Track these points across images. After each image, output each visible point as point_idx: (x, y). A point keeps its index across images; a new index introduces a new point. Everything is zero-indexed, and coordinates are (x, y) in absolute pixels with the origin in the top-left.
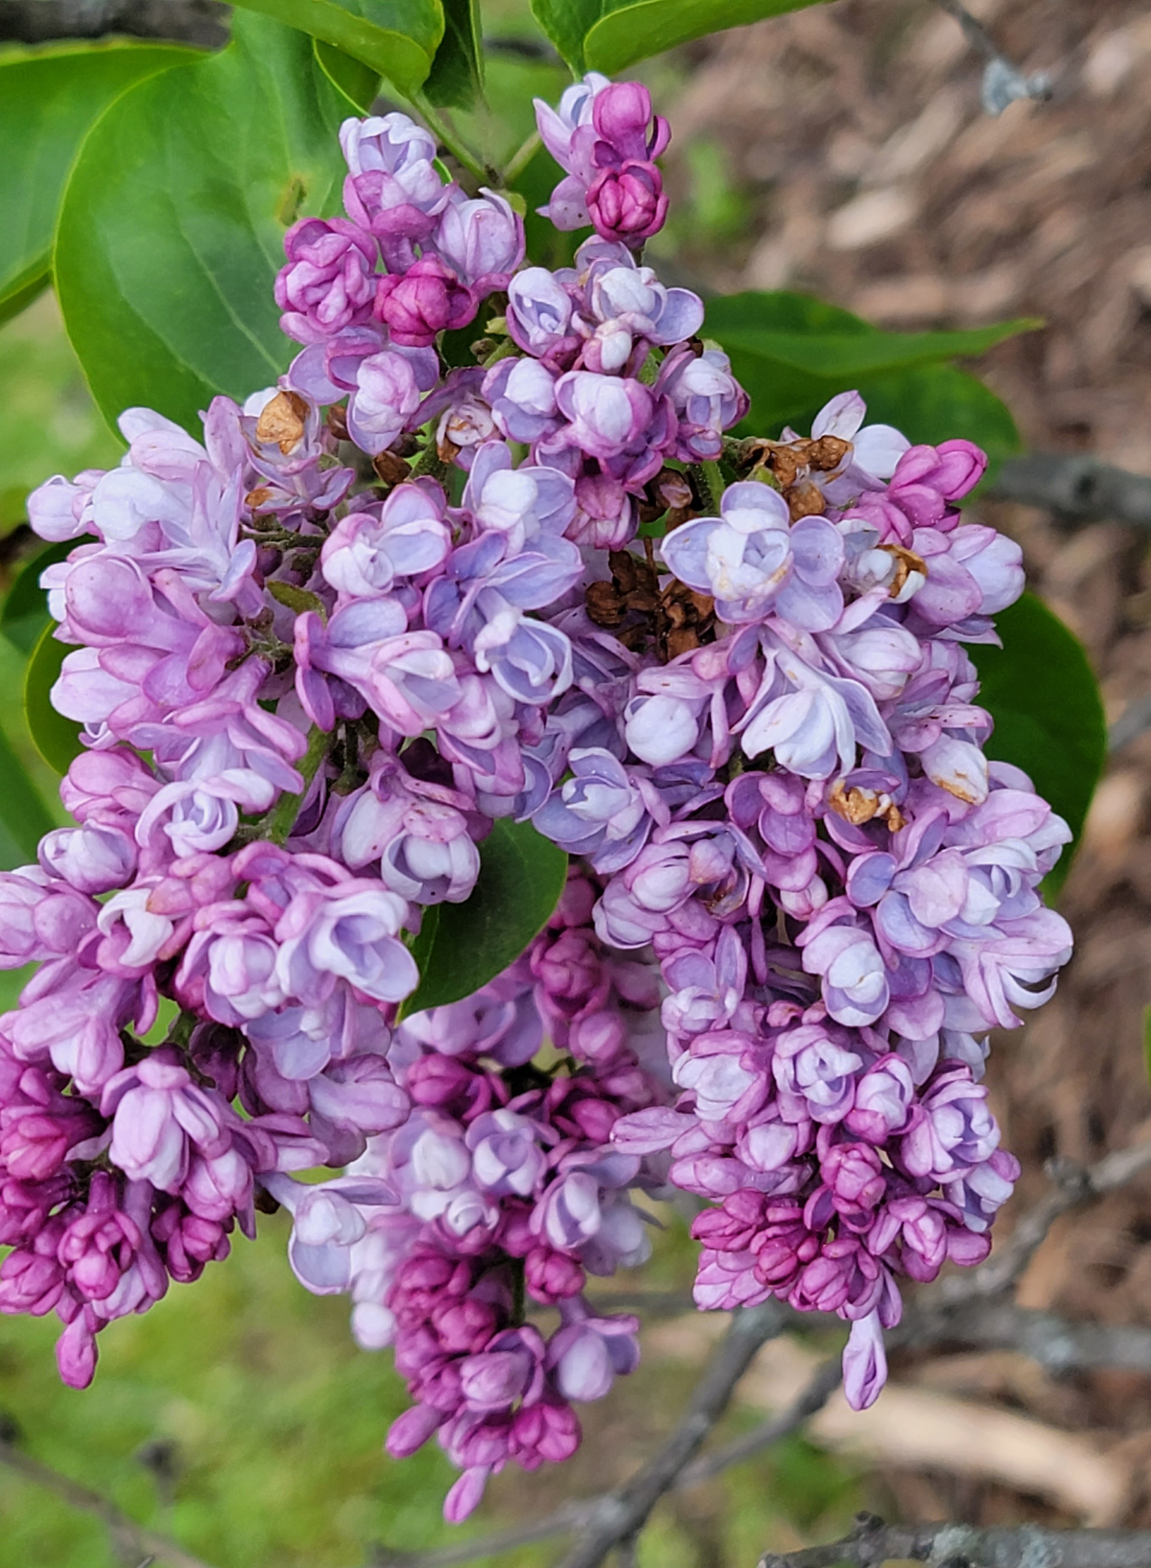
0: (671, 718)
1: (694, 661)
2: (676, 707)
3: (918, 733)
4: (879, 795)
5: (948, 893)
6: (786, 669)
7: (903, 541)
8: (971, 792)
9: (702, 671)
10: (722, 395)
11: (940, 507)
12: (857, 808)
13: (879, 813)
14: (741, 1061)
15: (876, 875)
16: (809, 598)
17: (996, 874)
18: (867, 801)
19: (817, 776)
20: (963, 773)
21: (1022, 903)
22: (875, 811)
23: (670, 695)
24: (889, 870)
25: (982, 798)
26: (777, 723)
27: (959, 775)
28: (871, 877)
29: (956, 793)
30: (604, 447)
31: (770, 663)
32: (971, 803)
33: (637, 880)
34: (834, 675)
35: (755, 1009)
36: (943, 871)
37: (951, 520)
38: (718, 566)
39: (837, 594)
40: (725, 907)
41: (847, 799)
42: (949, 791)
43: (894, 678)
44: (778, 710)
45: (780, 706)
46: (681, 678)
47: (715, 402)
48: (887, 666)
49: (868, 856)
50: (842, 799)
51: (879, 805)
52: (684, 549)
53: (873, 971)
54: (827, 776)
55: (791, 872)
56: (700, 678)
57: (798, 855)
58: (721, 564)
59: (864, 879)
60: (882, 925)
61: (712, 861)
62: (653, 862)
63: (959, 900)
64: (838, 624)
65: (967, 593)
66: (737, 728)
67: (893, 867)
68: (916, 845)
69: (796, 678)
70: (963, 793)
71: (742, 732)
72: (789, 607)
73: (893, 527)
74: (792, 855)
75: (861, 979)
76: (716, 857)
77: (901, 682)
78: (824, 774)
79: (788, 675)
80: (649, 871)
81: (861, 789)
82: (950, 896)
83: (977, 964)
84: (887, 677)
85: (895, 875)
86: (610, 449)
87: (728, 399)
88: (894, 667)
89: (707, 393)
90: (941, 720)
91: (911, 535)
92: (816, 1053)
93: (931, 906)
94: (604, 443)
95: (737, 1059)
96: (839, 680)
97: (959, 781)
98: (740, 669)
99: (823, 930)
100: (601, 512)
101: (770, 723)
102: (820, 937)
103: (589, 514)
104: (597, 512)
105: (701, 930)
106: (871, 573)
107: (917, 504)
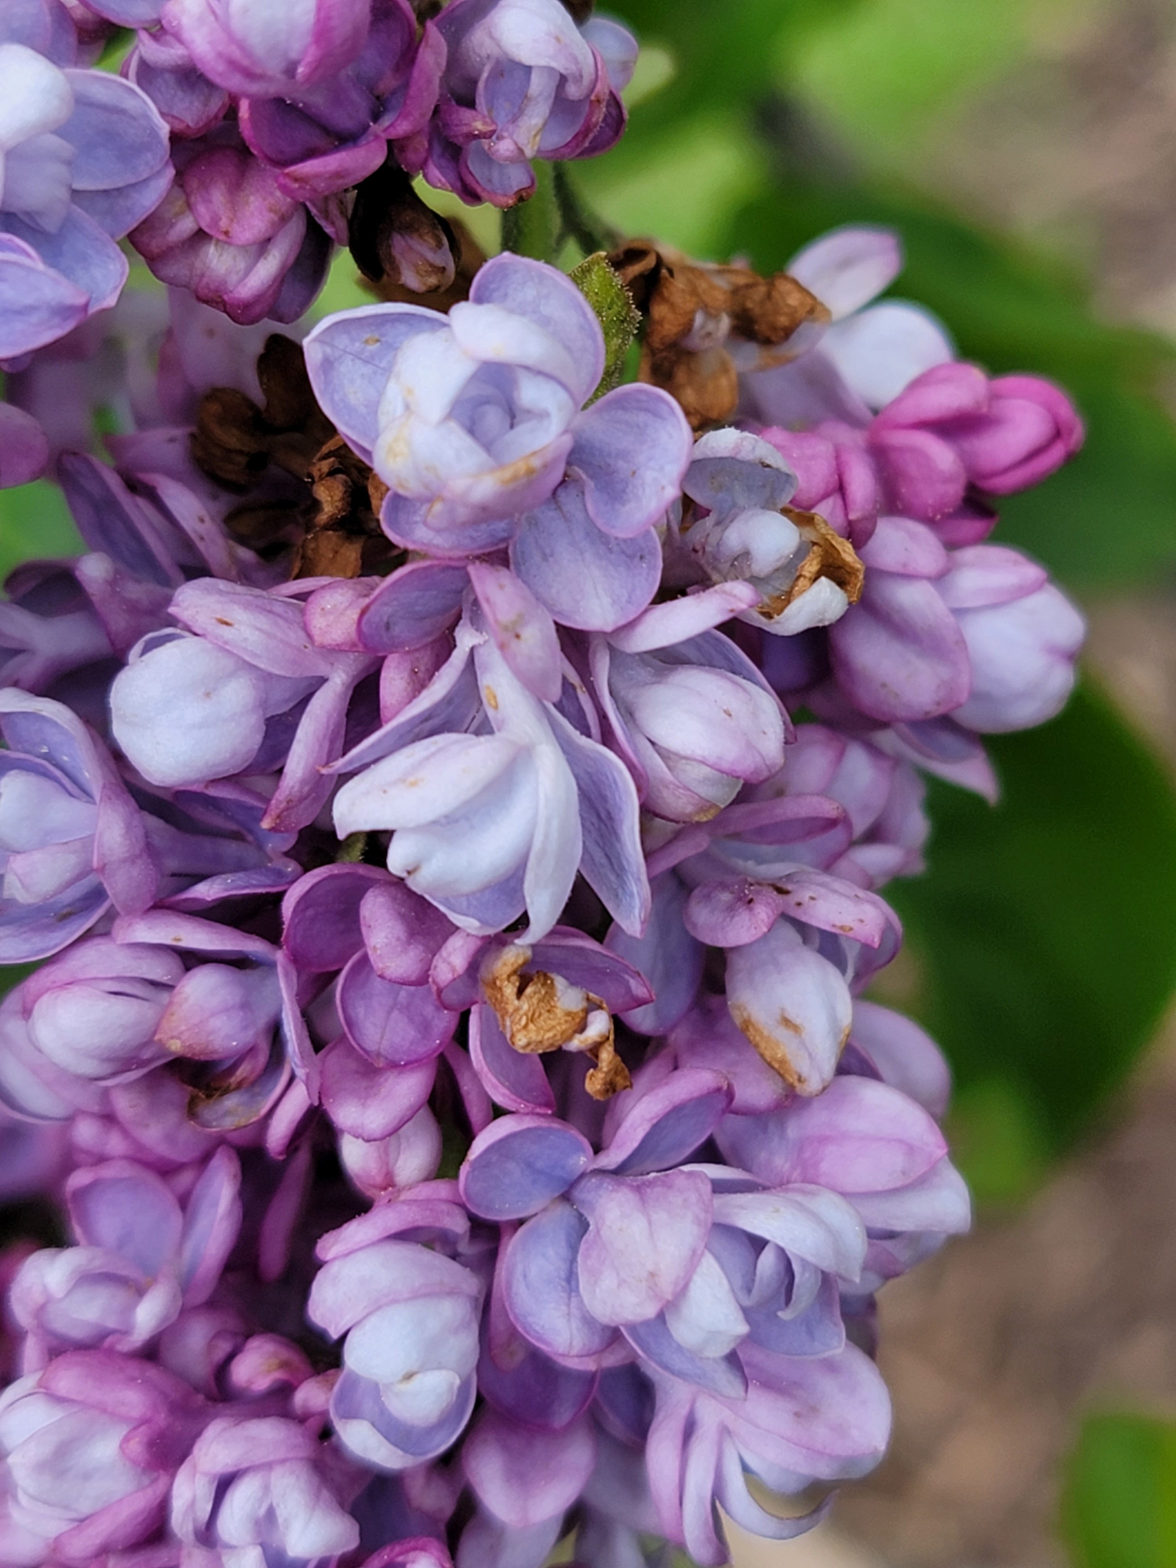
0: (208, 695)
1: (311, 598)
2: (231, 675)
3: (731, 909)
4: (592, 1006)
5: (650, 1266)
6: (485, 681)
7: (850, 523)
8: (800, 1064)
9: (318, 623)
10: (563, 79)
11: (955, 491)
12: (532, 1020)
13: (576, 1044)
14: (126, 1439)
15: (540, 1164)
16: (588, 556)
17: (767, 1260)
18: (559, 1012)
19: (468, 923)
20: (798, 1021)
21: (810, 1333)
22: (570, 1038)
23: (224, 649)
24: (571, 1161)
25: (813, 1085)
26: (414, 784)
27: (786, 1022)
28: (530, 1165)
29: (768, 1054)
30: (233, 65)
31: (458, 658)
32: (792, 1087)
33: (45, 998)
34: (586, 732)
35: (218, 1335)
36: (660, 1216)
37: (971, 526)
38: (400, 410)
39: (652, 568)
40: (228, 1113)
41: (520, 992)
42: (756, 1046)
43: (705, 780)
44: (428, 758)
45: (439, 750)
46: (263, 621)
47: (538, 85)
48: (699, 753)
49: (528, 1123)
50: (510, 990)
51: (582, 1028)
52: (357, 356)
53: (440, 1367)
54: (491, 931)
55: (365, 1096)
56: (310, 636)
57: (394, 1066)
58: (407, 407)
59: (511, 1166)
60: (511, 1273)
61: (213, 1015)
62: (92, 973)
63: (667, 1289)
64: (630, 625)
65: (944, 672)
66: (340, 764)
67: (583, 1159)
68: (640, 1134)
69: (496, 707)
70: (783, 1062)
71: (345, 777)
72: (545, 557)
73: (840, 488)
74: (381, 1064)
75: (409, 1376)
76: (226, 1010)
77: (724, 795)
78: (484, 922)
79: (484, 694)
80: (75, 989)
81: (560, 982)
82: (652, 1275)
83: (684, 1412)
84: (695, 774)
85: (583, 1176)
86: (249, 74)
87: (573, 91)
88: (712, 760)
89: (525, 56)
90: (792, 899)
91: (871, 520)
92: (266, 1489)
93: (608, 1281)
94: (237, 54)
95: (121, 1431)
96: (593, 746)
97: (782, 1034)
98: (394, 647)
99: (374, 1244)
100: (224, 223)
101: (402, 780)
102: (360, 1255)
103: (196, 221)
104: (215, 220)
105: (170, 1138)
106: (746, 555)
107: (913, 469)
